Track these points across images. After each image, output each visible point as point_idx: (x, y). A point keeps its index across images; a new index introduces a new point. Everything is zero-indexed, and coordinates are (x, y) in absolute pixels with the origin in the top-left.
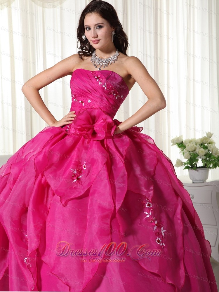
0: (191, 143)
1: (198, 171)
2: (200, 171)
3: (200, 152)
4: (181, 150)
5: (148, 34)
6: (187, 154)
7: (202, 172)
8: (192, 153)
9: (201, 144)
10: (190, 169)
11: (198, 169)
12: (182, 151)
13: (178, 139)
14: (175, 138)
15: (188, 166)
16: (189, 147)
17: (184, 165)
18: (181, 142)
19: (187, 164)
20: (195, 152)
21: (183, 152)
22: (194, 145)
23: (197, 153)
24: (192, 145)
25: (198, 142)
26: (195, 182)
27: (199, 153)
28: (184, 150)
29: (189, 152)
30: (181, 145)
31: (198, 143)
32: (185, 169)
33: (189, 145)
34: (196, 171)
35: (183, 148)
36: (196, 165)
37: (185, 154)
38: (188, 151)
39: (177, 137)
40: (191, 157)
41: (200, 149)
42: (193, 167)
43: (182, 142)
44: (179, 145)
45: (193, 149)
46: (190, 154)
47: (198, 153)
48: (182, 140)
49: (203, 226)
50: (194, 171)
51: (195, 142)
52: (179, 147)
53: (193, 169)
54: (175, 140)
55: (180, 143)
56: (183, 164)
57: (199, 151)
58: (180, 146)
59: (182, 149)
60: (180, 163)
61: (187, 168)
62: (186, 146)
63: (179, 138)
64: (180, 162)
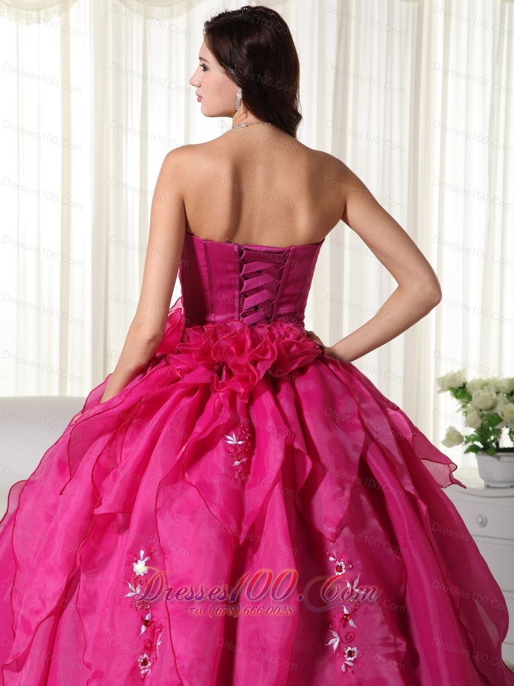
0: (486, 388)
1: (498, 458)
2: (505, 458)
3: (507, 411)
4: (461, 406)
5: (396, 95)
6: (474, 414)
7: (510, 462)
8: (485, 413)
9: (509, 392)
10: (479, 452)
11: (499, 454)
12: (463, 407)
13: (453, 377)
14: (448, 374)
15: (475, 446)
16: (481, 398)
17: (466, 443)
18: (462, 385)
19: (473, 440)
20: (494, 411)
21: (465, 410)
22: (491, 395)
23: (497, 414)
24: (487, 394)
25: (503, 388)
26: (490, 485)
27: (503, 415)
28: (469, 405)
29: (481, 410)
30: (462, 392)
31: (503, 390)
32: (467, 451)
33: (481, 394)
34: (495, 459)
35: (466, 400)
36: (497, 444)
37: (470, 415)
38: (476, 408)
39: (451, 371)
40: (482, 425)
41: (506, 404)
42: (489, 448)
43: (464, 385)
44: (457, 392)
45: (490, 404)
46: (482, 416)
47: (500, 414)
48: (463, 381)
49: (505, 594)
50: (489, 458)
51: (496, 388)
52: (457, 397)
53: (488, 454)
54: (448, 378)
55: (460, 388)
56: (463, 441)
57: (503, 410)
58: (458, 394)
59: (464, 404)
60: (454, 438)
61: (474, 449)
62: (473, 395)
63: (458, 375)
64: (456, 435)
